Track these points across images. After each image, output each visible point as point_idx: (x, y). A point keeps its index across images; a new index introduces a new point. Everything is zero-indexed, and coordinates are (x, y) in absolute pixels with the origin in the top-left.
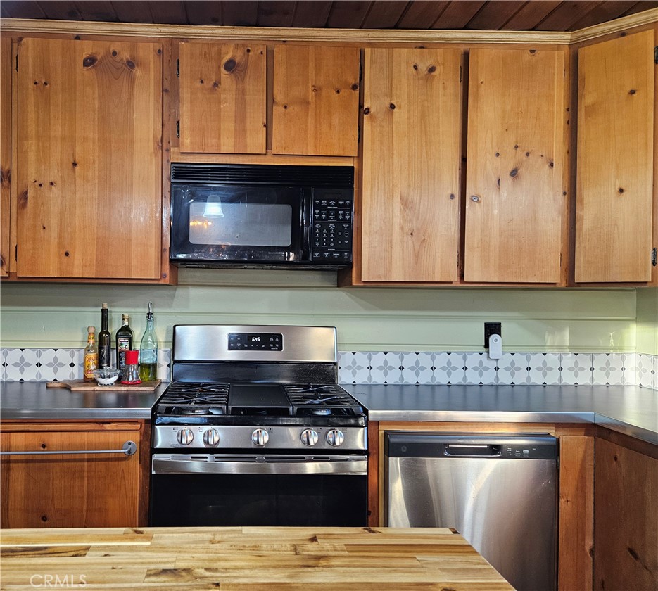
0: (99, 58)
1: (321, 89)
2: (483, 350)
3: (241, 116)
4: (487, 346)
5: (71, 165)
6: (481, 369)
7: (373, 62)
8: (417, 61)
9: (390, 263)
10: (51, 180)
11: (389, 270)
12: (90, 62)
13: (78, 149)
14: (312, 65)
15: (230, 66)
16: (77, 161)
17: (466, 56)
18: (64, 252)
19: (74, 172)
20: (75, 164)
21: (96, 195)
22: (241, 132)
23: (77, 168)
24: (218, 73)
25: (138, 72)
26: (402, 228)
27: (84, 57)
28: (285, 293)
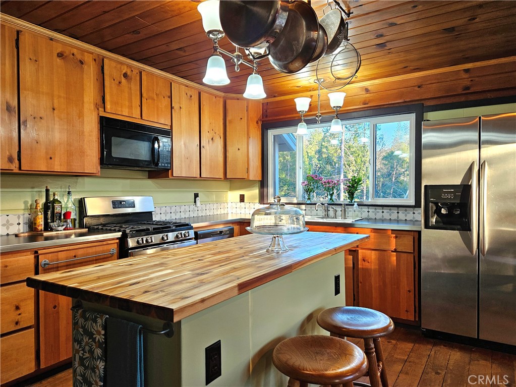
0: (65, 55)
1: (158, 95)
2: (194, 204)
3: (130, 100)
4: (195, 202)
5: (52, 110)
6: (194, 211)
7: (174, 88)
8: (187, 92)
9: (182, 170)
10: (41, 116)
11: (181, 172)
12: (60, 55)
13: (56, 101)
14: (155, 84)
15: (125, 75)
16: (55, 107)
17: (200, 94)
18: (49, 157)
19: (54, 113)
20: (54, 109)
21: (66, 128)
22: (130, 107)
23: (55, 111)
24: (121, 77)
25: (85, 67)
26: (185, 156)
27: (58, 52)
28: (128, 181)
